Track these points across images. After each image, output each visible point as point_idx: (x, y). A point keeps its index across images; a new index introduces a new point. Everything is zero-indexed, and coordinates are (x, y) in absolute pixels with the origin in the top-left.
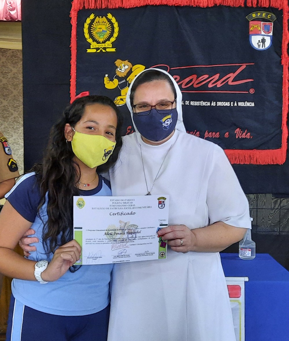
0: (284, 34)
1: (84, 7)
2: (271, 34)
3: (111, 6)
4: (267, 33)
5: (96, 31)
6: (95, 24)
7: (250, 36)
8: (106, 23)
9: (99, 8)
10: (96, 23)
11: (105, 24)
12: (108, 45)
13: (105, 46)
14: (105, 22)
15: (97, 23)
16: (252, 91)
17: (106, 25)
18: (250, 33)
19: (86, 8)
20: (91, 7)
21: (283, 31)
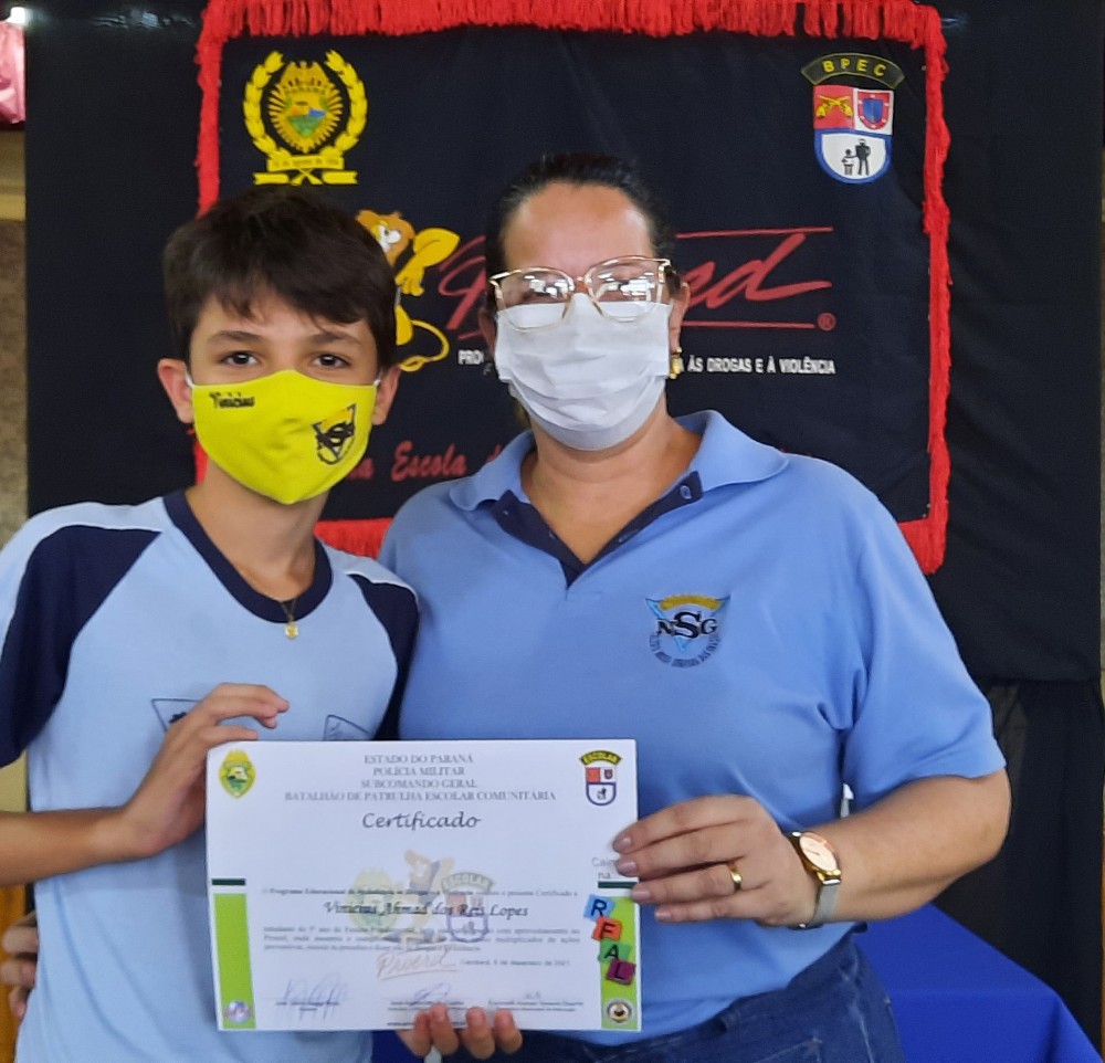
0: (929, 128)
1: (246, 28)
2: (887, 130)
4: (874, 126)
5: (289, 113)
6: (284, 87)
7: (817, 133)
8: (322, 84)
9: (300, 33)
10: (288, 86)
11: (320, 88)
12: (331, 161)
13: (319, 166)
14: (319, 83)
15: (290, 83)
16: (826, 322)
17: (323, 92)
18: (817, 125)
19: (254, 32)
20: (271, 28)
21: (928, 120)
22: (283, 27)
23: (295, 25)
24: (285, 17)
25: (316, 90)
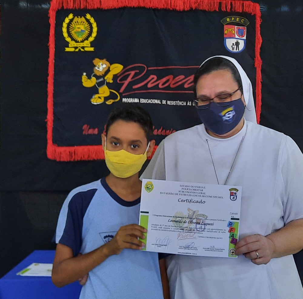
1: (63, 6)
3: (90, 7)
4: (241, 37)
5: (75, 31)
7: (225, 39)
9: (78, 9)
10: (75, 23)
11: (84, 24)
12: (87, 44)
14: (84, 22)
15: (76, 22)
17: (85, 25)
19: (65, 8)
20: (70, 7)
21: (256, 35)
22: (74, 6)
23: (77, 6)
24: (74, 4)
25: (83, 24)
